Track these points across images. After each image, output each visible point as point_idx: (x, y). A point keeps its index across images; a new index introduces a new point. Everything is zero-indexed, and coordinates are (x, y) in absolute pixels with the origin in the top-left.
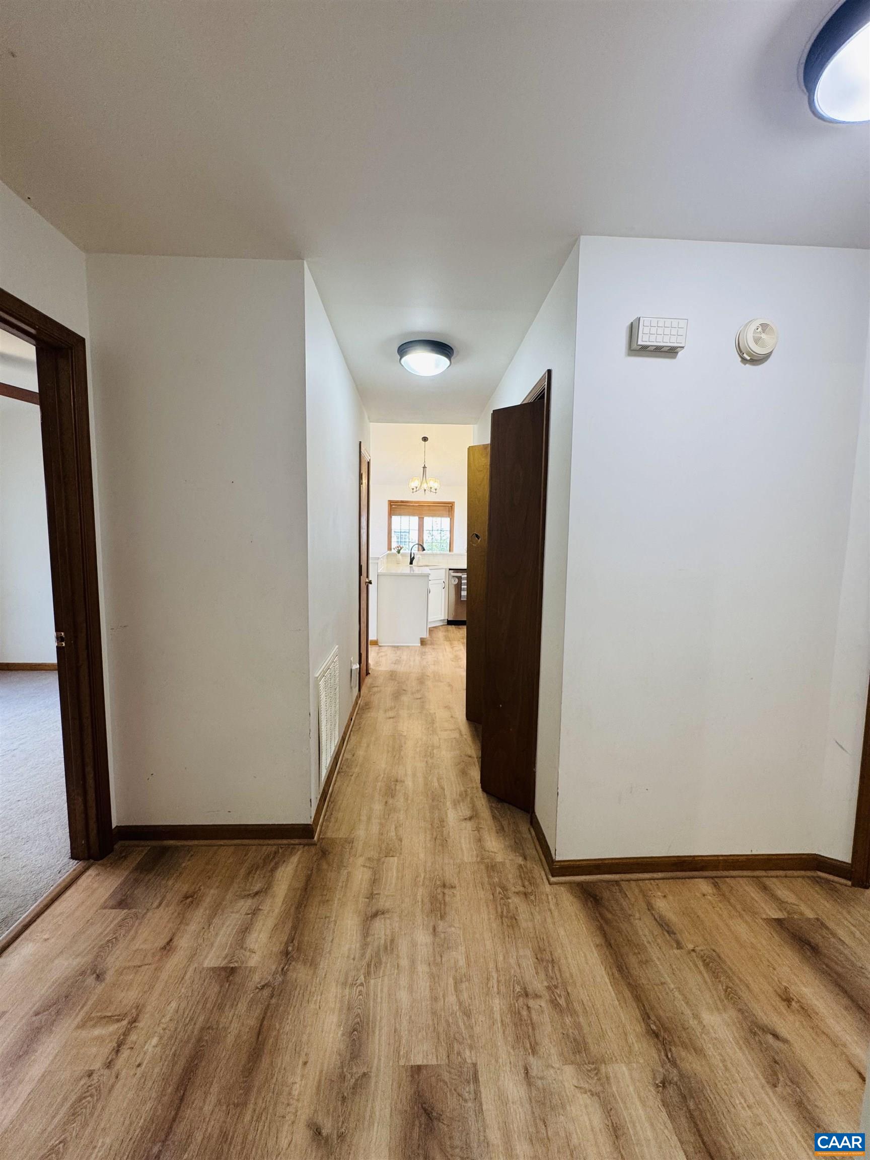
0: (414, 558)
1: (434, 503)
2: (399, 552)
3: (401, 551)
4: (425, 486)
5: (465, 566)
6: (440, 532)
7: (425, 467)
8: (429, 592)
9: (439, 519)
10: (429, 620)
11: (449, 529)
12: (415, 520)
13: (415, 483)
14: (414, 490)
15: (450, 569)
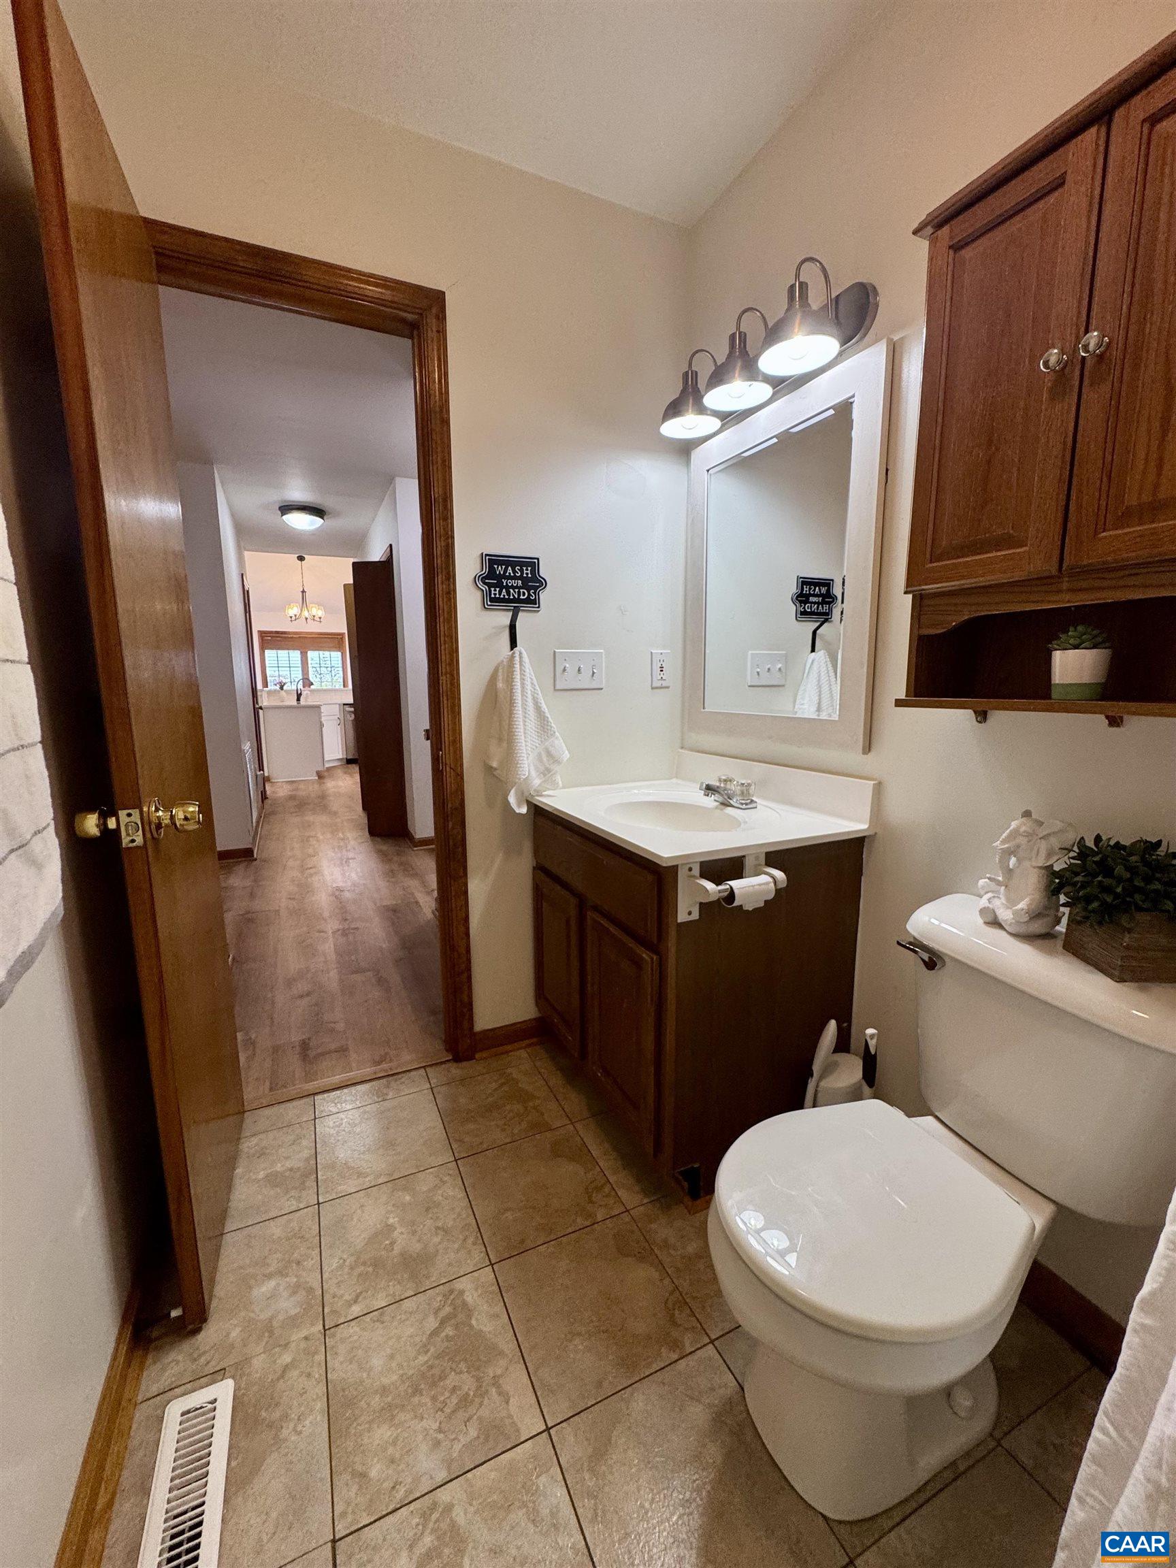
0: (301, 694)
1: (321, 634)
2: (282, 688)
3: (285, 688)
4: (306, 613)
5: (351, 701)
6: (329, 669)
7: (303, 592)
8: (322, 725)
9: (327, 654)
10: (326, 759)
11: (340, 665)
12: (296, 655)
13: (293, 611)
14: (294, 618)
15: (344, 704)
